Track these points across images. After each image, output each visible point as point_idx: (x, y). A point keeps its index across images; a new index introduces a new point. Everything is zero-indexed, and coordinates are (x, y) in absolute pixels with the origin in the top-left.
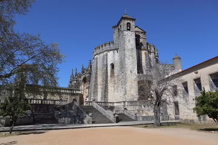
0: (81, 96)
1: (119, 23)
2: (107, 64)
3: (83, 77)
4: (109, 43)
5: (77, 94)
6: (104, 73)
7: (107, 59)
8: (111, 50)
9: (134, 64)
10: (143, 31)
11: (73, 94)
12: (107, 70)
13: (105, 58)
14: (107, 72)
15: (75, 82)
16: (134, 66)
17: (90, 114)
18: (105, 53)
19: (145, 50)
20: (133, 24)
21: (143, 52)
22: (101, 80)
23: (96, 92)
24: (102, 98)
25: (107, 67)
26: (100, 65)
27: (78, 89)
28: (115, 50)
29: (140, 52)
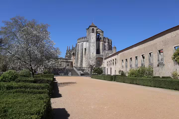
0: (72, 63)
1: (89, 28)
2: (83, 49)
3: (73, 52)
4: (84, 38)
5: (69, 62)
6: (81, 53)
7: (83, 46)
8: (85, 41)
9: (95, 49)
10: (102, 31)
11: (67, 62)
12: (83, 51)
13: (82, 45)
14: (83, 53)
15: (69, 54)
16: (95, 51)
17: (71, 72)
18: (82, 42)
19: (102, 41)
20: (95, 29)
21: (101, 43)
22: (80, 56)
23: (77, 62)
24: (80, 65)
25: (83, 50)
26: (80, 48)
27: (70, 59)
28: (87, 41)
29: (99, 42)
